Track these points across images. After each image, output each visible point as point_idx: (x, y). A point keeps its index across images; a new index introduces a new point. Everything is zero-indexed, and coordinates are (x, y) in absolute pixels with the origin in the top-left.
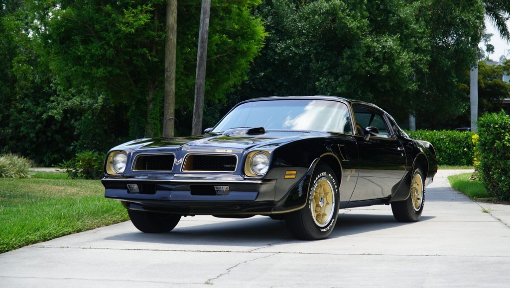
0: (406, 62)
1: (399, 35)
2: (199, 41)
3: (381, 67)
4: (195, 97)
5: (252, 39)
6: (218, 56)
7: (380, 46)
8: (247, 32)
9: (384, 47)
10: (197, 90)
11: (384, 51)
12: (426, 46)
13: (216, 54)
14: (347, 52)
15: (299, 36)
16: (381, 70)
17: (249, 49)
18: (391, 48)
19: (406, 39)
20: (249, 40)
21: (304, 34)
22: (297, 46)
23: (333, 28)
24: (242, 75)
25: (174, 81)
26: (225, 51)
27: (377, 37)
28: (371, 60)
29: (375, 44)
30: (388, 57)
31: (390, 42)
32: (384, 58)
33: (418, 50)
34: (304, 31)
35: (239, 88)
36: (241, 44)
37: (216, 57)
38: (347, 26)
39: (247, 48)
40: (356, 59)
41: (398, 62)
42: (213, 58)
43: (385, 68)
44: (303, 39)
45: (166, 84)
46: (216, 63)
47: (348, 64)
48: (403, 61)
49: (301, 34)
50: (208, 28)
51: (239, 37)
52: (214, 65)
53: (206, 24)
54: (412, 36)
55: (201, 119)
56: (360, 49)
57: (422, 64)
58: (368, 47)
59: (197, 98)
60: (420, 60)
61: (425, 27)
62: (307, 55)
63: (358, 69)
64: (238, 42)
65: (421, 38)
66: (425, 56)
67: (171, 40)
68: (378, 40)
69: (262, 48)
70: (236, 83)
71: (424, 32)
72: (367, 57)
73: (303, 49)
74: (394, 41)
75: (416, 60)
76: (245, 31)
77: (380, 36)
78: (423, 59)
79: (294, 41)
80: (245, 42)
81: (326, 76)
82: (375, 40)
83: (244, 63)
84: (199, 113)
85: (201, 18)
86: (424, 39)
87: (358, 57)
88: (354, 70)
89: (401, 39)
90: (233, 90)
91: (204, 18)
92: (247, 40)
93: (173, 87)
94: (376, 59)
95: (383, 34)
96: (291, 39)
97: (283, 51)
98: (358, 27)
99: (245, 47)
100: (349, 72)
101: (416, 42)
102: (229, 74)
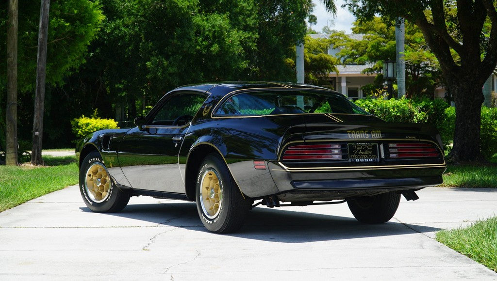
0: (236, 41)
1: (228, 13)
2: (40, 26)
3: (211, 45)
4: (37, 81)
5: (90, 23)
6: (56, 40)
7: (210, 25)
8: (85, 16)
9: (213, 26)
10: (39, 75)
11: (214, 30)
12: (255, 24)
13: (55, 38)
14: (177, 32)
15: (128, 15)
16: (212, 49)
17: (87, 32)
18: (221, 27)
19: (234, 16)
20: (87, 24)
21: (133, 14)
22: (126, 26)
23: (163, 8)
24: (80, 59)
25: (16, 67)
26: (64, 35)
27: (206, 16)
28: (201, 39)
29: (205, 23)
30: (218, 36)
31: (220, 20)
32: (214, 37)
33: (246, 28)
34: (133, 11)
35: (77, 71)
36: (79, 28)
37: (54, 41)
38: (178, 5)
39: (85, 32)
40: (187, 38)
41: (228, 41)
42: (52, 42)
43: (215, 48)
44: (133, 18)
45: (9, 70)
46: (54, 47)
47: (179, 43)
48: (233, 39)
49: (130, 13)
50: (48, 14)
51: (77, 21)
52: (52, 50)
53: (47, 9)
54: (240, 13)
55: (43, 104)
56: (190, 28)
57: (250, 42)
58: (198, 26)
59: (39, 83)
60: (249, 38)
61: (253, 4)
62: (137, 35)
63: (189, 48)
64: (76, 26)
65: (249, 16)
66: (253, 34)
67: (13, 26)
68: (207, 19)
69: (98, 31)
70: (74, 67)
71: (252, 9)
72: (196, 36)
73: (133, 29)
74: (224, 19)
75: (245, 38)
76: (83, 15)
77: (210, 15)
78: (251, 36)
79: (123, 21)
80: (83, 26)
81: (157, 56)
82: (205, 18)
83: (82, 47)
84: (40, 98)
85: (42, 4)
86: (252, 17)
87: (188, 37)
88: (185, 50)
89: (230, 18)
90: (70, 73)
91: (45, 4)
92: (85, 24)
93: (15, 72)
94: (206, 38)
95: (212, 13)
96: (120, 18)
97: (112, 32)
98: (188, 6)
99: (83, 30)
100: (180, 51)
101: (244, 20)
102: (67, 58)
